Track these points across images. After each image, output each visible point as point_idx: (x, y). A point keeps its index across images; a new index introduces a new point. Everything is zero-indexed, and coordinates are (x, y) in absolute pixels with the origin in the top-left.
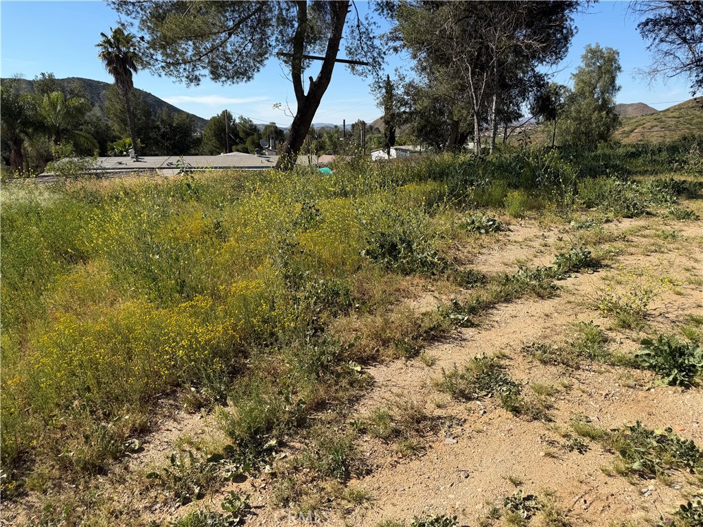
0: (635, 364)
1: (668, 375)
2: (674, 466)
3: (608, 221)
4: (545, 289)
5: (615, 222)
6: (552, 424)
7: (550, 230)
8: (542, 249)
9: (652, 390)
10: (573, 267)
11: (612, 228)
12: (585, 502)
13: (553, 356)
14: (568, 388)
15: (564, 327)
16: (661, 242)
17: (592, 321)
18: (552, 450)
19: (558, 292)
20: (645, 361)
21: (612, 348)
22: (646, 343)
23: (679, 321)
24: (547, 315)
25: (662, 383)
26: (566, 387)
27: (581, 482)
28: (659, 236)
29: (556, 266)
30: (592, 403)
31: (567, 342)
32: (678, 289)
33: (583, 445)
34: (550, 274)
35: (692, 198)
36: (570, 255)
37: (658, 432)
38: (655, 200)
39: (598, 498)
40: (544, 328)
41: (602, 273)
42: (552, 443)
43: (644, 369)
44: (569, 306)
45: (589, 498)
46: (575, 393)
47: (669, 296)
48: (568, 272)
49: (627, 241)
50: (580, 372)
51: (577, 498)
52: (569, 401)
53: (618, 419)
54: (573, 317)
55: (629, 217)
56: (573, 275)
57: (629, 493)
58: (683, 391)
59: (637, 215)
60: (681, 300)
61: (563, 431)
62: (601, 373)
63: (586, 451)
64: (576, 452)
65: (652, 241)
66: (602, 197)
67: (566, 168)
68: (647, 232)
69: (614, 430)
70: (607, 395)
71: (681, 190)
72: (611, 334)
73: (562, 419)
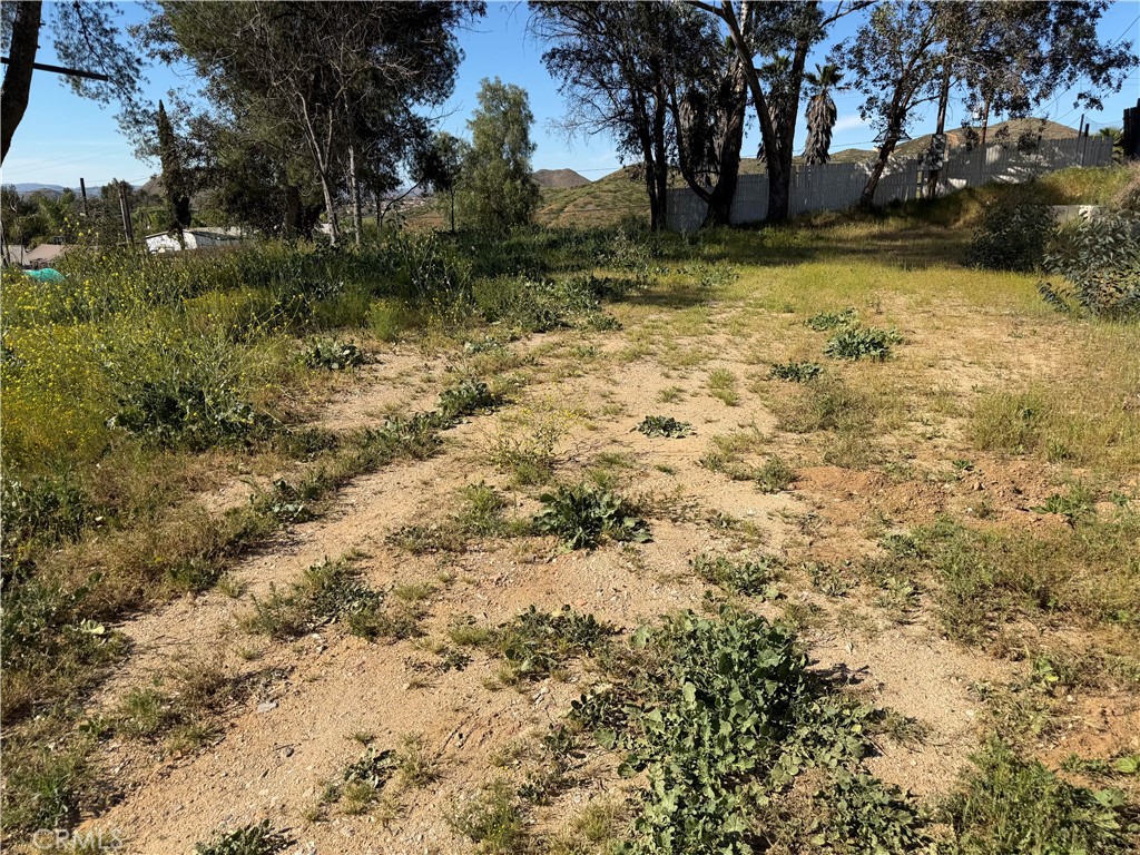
0: (534, 530)
1: (572, 537)
2: (571, 654)
3: (514, 339)
4: (423, 445)
5: (524, 339)
6: (422, 640)
7: (436, 358)
8: (425, 386)
9: (554, 560)
10: (465, 408)
11: (517, 349)
12: (461, 736)
13: (430, 540)
14: (449, 581)
15: (449, 496)
16: (575, 361)
17: (483, 482)
18: (420, 676)
19: (444, 446)
20: (544, 523)
21: (509, 515)
22: (545, 499)
23: (590, 465)
24: (425, 483)
25: (565, 548)
26: (446, 581)
27: (457, 710)
28: (574, 355)
29: (441, 409)
30: (479, 596)
31: (449, 517)
32: (591, 423)
33: (462, 657)
34: (434, 422)
35: (617, 301)
36: (460, 392)
37: (556, 614)
38: (576, 307)
39: (478, 726)
40: (421, 502)
41: (504, 411)
42: (420, 667)
43: (545, 534)
44: (457, 465)
45: (465, 730)
46: (459, 586)
47: (578, 429)
48: (457, 416)
49: (536, 365)
50: (467, 555)
51: (450, 734)
52: (449, 600)
53: (507, 609)
54: (462, 480)
55: (540, 332)
56: (465, 420)
57: (517, 707)
58: (588, 554)
59: (550, 328)
60: (595, 436)
61: (435, 646)
62: (492, 551)
63: (466, 665)
64: (453, 669)
65: (566, 362)
66: (504, 305)
67: (463, 266)
68: (561, 351)
69: (503, 625)
70: (499, 579)
71: (602, 291)
72: (509, 496)
73: (438, 628)
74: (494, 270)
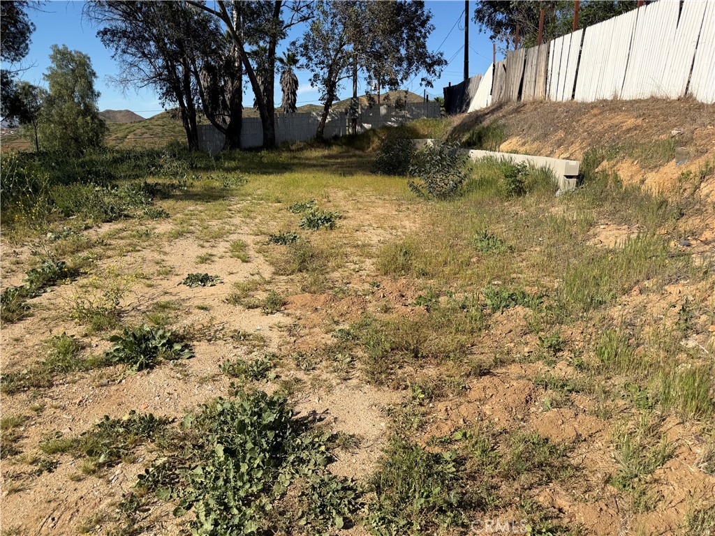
0: (107, 362)
1: (136, 363)
2: (137, 443)
3: (87, 228)
4: (14, 311)
5: (95, 228)
6: (18, 457)
7: (23, 246)
8: (14, 268)
9: (124, 381)
10: (49, 280)
11: (92, 234)
12: (53, 519)
13: (22, 382)
14: (39, 410)
15: (37, 347)
16: (135, 240)
17: (65, 333)
18: (17, 484)
19: (31, 311)
20: (114, 356)
21: (86, 354)
22: (114, 339)
23: (148, 311)
24: (17, 340)
25: (132, 371)
26: (36, 410)
27: (50, 502)
28: (134, 236)
29: (28, 283)
30: (64, 416)
31: (37, 363)
32: (149, 282)
33: (52, 463)
34: (22, 293)
35: (165, 198)
36: (43, 269)
37: (125, 418)
38: (135, 203)
39: (67, 508)
40: (14, 355)
41: (82, 281)
42: (17, 477)
43: (116, 364)
44: (43, 323)
45: (57, 514)
46: (49, 411)
47: (139, 287)
48: (42, 287)
49: (106, 245)
50: (54, 388)
51: (44, 520)
52: (40, 423)
53: (90, 420)
54: (48, 334)
55: (108, 222)
56: (48, 290)
57: (98, 488)
58: (148, 373)
59: (116, 219)
60: (152, 291)
61: (29, 459)
62: (74, 382)
63: (56, 468)
64: (45, 473)
65: (128, 241)
66: (78, 205)
67: (44, 178)
68: (125, 234)
69: (84, 434)
70: (81, 401)
71: (154, 192)
72: (86, 340)
73: (31, 446)
74: (68, 179)
